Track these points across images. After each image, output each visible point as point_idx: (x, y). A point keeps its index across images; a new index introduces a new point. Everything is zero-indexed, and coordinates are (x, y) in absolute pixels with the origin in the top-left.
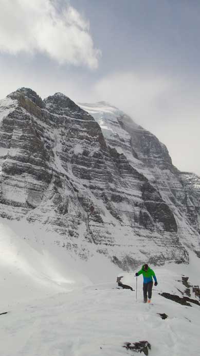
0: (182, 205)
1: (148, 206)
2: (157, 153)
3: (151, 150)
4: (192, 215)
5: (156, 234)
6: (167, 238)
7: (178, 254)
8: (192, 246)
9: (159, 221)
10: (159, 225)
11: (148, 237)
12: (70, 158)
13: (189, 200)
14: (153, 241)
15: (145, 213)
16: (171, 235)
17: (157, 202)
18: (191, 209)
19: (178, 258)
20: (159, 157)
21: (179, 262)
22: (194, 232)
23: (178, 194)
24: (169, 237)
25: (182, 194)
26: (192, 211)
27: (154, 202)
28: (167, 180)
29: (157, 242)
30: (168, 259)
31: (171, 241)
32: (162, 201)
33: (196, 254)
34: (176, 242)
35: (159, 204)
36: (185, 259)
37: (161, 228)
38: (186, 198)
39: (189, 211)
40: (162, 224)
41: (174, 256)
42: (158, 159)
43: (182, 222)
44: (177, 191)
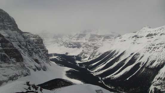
0: (25, 48)
1: (6, 51)
2: (9, 22)
3: (5, 20)
4: (30, 53)
5: (12, 65)
6: (18, 66)
7: (25, 72)
8: (31, 66)
9: (13, 58)
10: (13, 60)
11: (7, 67)
14: (10, 69)
15: (4, 55)
16: (20, 64)
17: (11, 48)
18: (30, 50)
19: (25, 74)
20: (10, 24)
21: (25, 76)
22: (32, 60)
23: (22, 43)
24: (19, 65)
25: (25, 43)
27: (9, 48)
28: (16, 36)
29: (13, 68)
30: (20, 76)
31: (21, 66)
32: (14, 47)
33: (33, 70)
34: (23, 67)
35: (12, 49)
36: (29, 74)
37: (15, 61)
38: (27, 45)
39: (29, 51)
40: (15, 59)
41: (22, 73)
42: (9, 25)
43: (26, 56)
44: (22, 42)
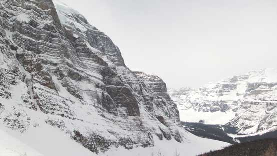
0: (139, 95)
1: (110, 91)
2: (112, 52)
3: (106, 49)
4: (148, 103)
5: (119, 118)
6: (131, 123)
7: (144, 137)
8: (153, 129)
9: (121, 106)
10: (123, 110)
11: (112, 120)
12: (10, 25)
13: (144, 90)
14: (118, 126)
15: (107, 96)
16: (134, 119)
17: (118, 87)
18: (147, 98)
19: (144, 142)
21: (145, 146)
22: (152, 117)
23: (134, 86)
24: (133, 121)
25: (137, 86)
26: (147, 100)
27: (115, 87)
28: (123, 74)
29: (122, 126)
30: (135, 143)
31: (135, 125)
32: (123, 85)
33: (158, 137)
34: (140, 125)
35: (120, 89)
36: (150, 142)
37: (124, 113)
38: (141, 89)
39: (146, 100)
40: (125, 108)
41: (139, 141)
43: (142, 109)
44: (133, 83)
